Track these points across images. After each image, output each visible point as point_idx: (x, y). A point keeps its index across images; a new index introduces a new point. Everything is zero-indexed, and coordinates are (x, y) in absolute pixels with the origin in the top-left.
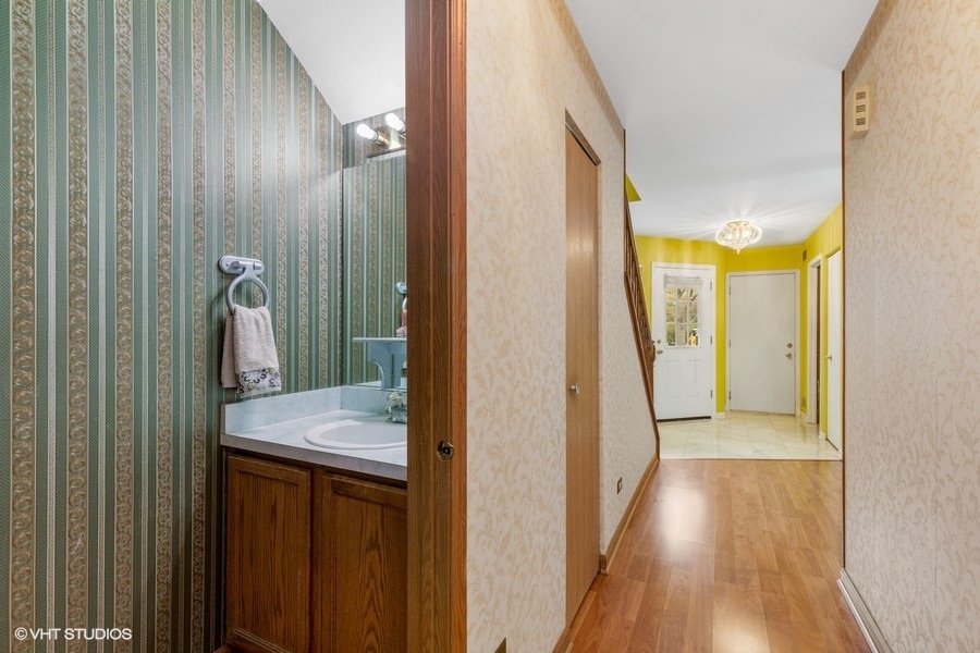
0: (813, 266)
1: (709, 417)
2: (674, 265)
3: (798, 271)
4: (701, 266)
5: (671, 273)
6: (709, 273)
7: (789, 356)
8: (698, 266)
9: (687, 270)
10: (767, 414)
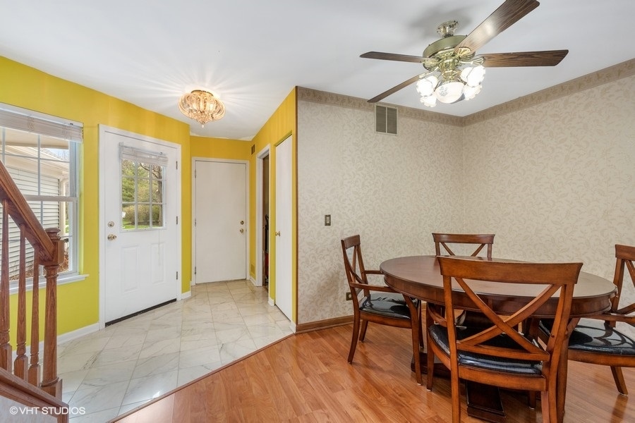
0: (260, 158)
1: (175, 300)
2: (132, 134)
3: (248, 162)
4: (166, 143)
5: (128, 142)
6: (174, 153)
7: (242, 231)
8: (162, 142)
9: (148, 144)
10: (226, 282)
